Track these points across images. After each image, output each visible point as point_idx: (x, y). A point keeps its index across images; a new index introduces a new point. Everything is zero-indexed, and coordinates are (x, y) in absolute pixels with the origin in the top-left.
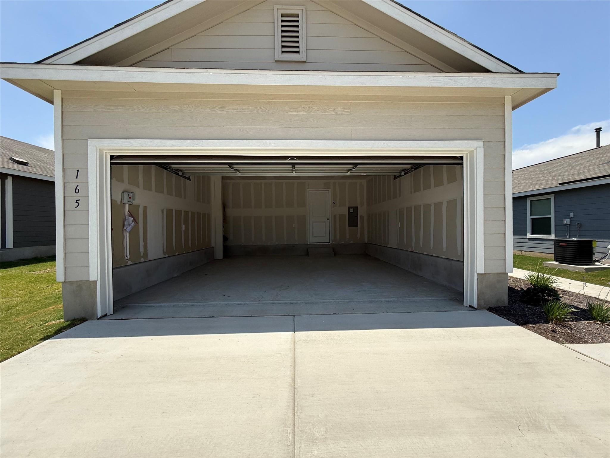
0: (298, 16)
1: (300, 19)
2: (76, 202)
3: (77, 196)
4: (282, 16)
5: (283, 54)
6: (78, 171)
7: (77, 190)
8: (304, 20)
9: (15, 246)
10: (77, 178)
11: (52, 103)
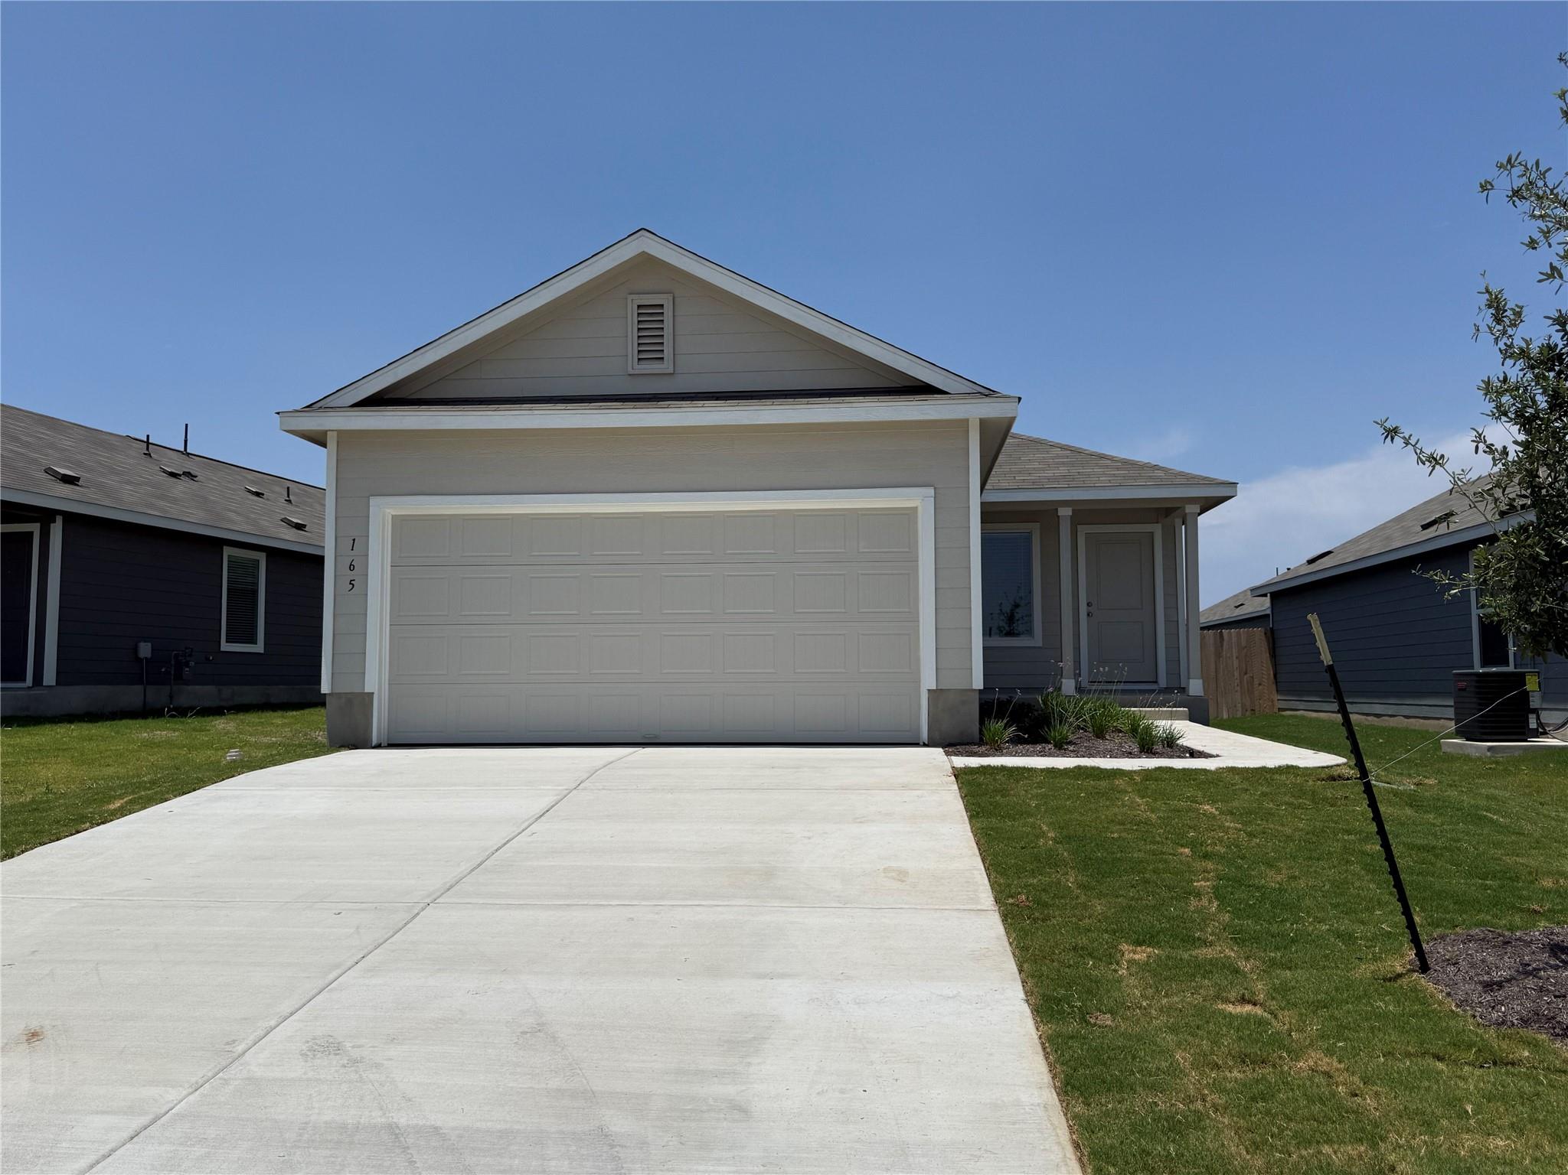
0: (662, 306)
1: (665, 311)
2: (350, 584)
3: (351, 575)
4: (639, 306)
5: (641, 362)
6: (354, 540)
7: (352, 567)
8: (671, 314)
9: (58, 683)
10: (352, 550)
11: (324, 445)
